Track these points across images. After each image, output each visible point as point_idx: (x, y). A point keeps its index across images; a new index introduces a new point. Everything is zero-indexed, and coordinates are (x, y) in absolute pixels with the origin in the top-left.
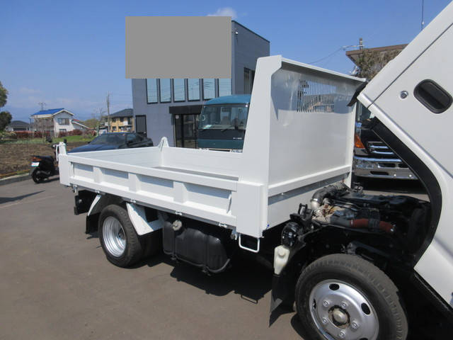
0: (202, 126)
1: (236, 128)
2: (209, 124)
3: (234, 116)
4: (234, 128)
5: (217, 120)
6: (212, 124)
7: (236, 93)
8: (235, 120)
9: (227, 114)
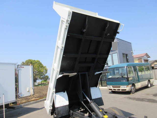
0: (108, 77)
1: (122, 77)
2: (111, 76)
3: (120, 72)
4: (121, 77)
5: (114, 74)
6: (112, 76)
7: (120, 63)
8: (121, 73)
9: (118, 71)
